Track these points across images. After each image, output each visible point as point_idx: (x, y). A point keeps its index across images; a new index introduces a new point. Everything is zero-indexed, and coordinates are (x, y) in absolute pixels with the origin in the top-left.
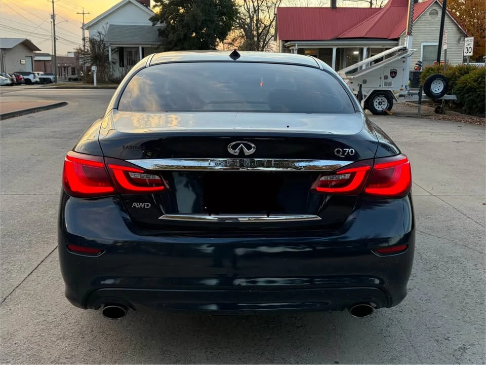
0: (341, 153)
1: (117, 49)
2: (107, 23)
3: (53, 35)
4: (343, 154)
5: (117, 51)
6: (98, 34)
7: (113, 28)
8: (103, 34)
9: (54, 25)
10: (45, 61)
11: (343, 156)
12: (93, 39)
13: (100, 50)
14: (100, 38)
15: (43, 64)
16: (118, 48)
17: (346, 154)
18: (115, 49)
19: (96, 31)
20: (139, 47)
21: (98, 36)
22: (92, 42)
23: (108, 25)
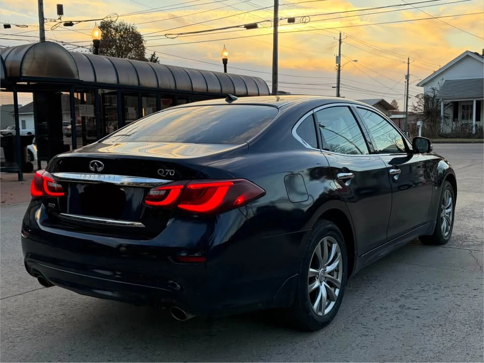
0: (163, 173)
1: (451, 104)
2: (443, 79)
3: (406, 94)
4: (164, 174)
5: (451, 106)
6: (432, 90)
7: (448, 83)
8: (437, 90)
9: (408, 84)
10: (400, 119)
11: (165, 176)
12: (427, 95)
13: (433, 105)
14: (434, 93)
15: (398, 122)
16: (452, 102)
17: (167, 174)
18: (449, 104)
19: (430, 87)
20: (473, 101)
21: (432, 92)
22: (427, 98)
23: (444, 81)
